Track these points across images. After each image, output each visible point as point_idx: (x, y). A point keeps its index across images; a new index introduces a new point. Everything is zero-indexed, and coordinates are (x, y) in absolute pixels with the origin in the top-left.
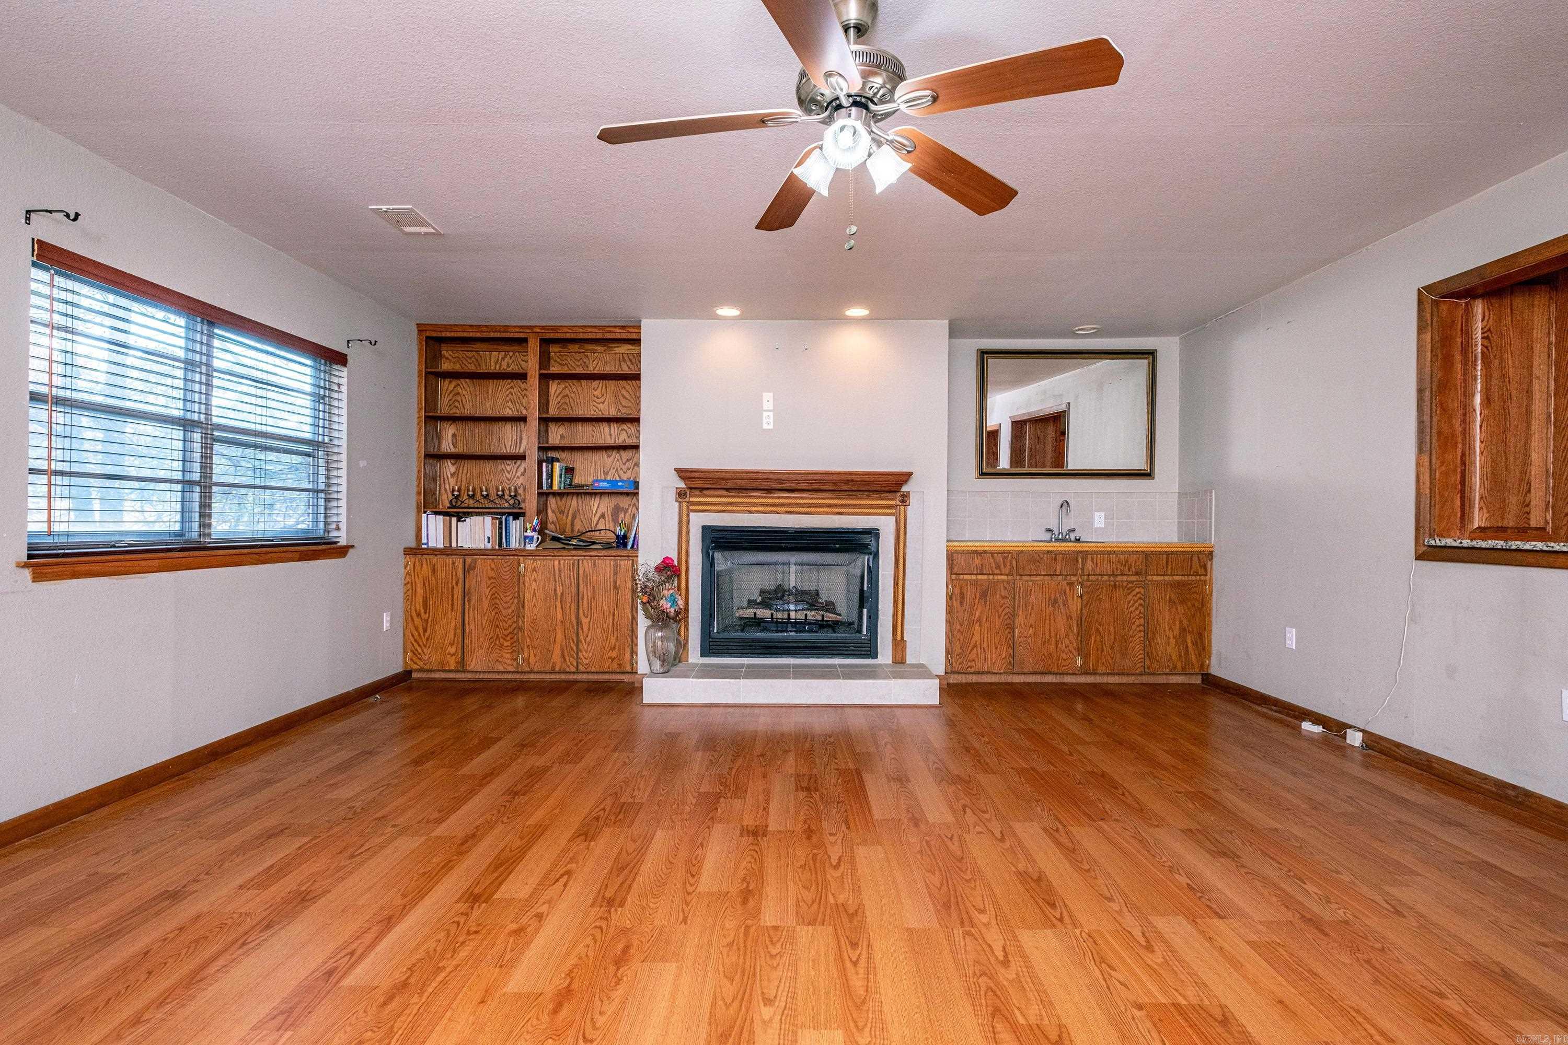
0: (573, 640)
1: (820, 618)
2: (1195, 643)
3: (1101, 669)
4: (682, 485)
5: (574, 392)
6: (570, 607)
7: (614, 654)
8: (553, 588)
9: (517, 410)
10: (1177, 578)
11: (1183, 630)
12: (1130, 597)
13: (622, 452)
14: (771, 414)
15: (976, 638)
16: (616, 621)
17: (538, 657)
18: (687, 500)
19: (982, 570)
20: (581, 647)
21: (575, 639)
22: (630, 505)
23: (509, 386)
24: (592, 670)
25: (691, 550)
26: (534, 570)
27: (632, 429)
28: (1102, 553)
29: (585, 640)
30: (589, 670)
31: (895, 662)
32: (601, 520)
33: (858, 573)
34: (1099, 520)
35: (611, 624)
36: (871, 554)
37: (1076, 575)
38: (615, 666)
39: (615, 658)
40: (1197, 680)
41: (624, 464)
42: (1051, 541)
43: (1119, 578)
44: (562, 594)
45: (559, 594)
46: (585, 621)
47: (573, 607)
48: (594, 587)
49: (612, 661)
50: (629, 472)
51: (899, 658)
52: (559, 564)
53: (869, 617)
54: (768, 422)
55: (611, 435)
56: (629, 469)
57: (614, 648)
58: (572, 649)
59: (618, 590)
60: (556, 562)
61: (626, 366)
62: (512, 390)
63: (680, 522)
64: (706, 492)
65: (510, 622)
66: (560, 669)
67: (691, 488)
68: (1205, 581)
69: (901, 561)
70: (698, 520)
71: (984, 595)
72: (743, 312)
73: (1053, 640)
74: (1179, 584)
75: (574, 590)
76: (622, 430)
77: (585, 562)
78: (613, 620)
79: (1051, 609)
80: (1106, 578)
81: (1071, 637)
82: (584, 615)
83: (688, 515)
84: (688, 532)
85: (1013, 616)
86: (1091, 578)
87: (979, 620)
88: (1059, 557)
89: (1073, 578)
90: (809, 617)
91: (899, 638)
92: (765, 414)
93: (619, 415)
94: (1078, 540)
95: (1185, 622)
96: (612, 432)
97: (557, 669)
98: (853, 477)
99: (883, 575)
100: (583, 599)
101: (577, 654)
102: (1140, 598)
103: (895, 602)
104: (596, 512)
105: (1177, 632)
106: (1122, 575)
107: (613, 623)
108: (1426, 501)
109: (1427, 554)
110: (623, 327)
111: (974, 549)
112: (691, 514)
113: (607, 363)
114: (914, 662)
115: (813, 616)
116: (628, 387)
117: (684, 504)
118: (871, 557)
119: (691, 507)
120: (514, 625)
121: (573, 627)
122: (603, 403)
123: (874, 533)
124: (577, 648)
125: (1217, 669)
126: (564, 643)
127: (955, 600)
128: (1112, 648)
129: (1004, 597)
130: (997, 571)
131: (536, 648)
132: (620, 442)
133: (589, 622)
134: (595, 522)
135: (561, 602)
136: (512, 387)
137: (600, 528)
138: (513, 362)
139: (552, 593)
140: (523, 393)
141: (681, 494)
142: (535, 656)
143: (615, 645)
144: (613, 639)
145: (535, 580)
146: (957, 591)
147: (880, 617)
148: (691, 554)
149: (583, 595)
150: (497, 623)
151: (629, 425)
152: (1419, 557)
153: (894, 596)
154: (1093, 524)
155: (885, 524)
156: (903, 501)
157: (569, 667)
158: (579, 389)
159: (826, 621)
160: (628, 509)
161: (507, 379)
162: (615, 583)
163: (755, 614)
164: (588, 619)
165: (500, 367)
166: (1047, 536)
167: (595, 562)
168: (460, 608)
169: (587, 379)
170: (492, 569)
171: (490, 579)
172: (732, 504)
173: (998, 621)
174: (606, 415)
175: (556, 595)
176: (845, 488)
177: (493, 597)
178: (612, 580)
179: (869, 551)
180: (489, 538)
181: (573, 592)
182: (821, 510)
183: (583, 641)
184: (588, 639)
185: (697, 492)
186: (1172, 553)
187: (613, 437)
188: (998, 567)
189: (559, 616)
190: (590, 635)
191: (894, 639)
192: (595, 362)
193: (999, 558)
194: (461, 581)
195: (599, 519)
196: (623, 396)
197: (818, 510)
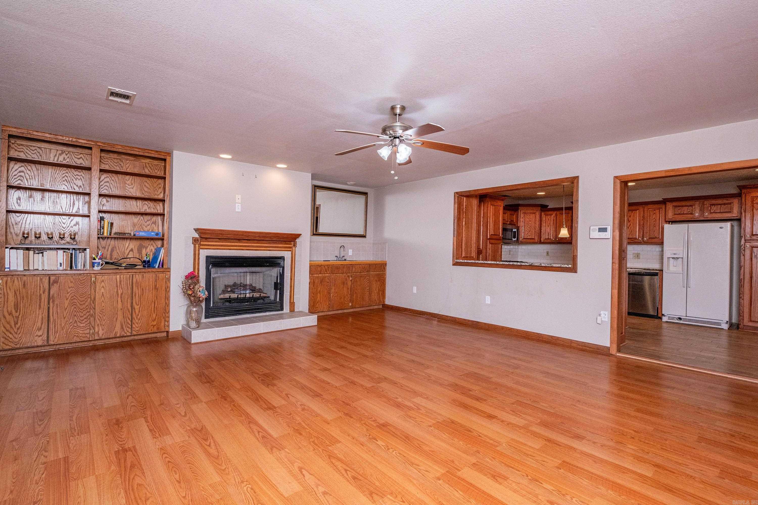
0: (129, 318)
1: (259, 296)
2: (382, 294)
3: (357, 306)
4: (197, 236)
5: (113, 180)
6: (127, 301)
7: (155, 323)
8: (116, 290)
9: (71, 187)
10: (378, 273)
11: (379, 290)
12: (365, 280)
13: (144, 216)
14: (240, 205)
15: (318, 299)
16: (156, 306)
17: (105, 331)
18: (199, 243)
19: (321, 272)
20: (134, 321)
21: (130, 318)
22: (149, 245)
23: (64, 172)
24: (141, 333)
25: (200, 268)
26: (103, 281)
27: (151, 204)
28: (358, 264)
29: (137, 318)
30: (139, 333)
31: (291, 311)
32: (131, 252)
33: (276, 275)
34: (350, 252)
35: (153, 307)
36: (281, 267)
37: (350, 273)
38: (155, 330)
39: (155, 325)
40: (381, 307)
41: (146, 222)
42: (337, 260)
43: (362, 273)
44: (122, 294)
45: (120, 294)
46: (137, 307)
47: (129, 301)
48: (143, 290)
49: (154, 327)
50: (149, 227)
51: (292, 309)
52: (120, 278)
53: (280, 294)
54: (238, 208)
55: (137, 206)
56: (149, 225)
57: (155, 320)
58: (128, 323)
59: (157, 289)
60: (118, 276)
61: (147, 170)
62: (67, 175)
63: (195, 254)
64: (209, 240)
65: (84, 312)
66: (120, 335)
67: (201, 237)
68: (385, 273)
69: (293, 270)
70: (204, 253)
71: (321, 282)
72: (233, 157)
73: (343, 297)
74: (378, 275)
75: (130, 291)
76: (144, 204)
77: (137, 275)
78: (155, 305)
79: (342, 286)
80: (358, 273)
81: (348, 296)
82: (136, 303)
83: (199, 251)
84: (199, 259)
85: (330, 289)
86: (354, 274)
87: (320, 292)
88: (345, 267)
89: (349, 274)
90: (254, 296)
91: (292, 301)
92: (237, 204)
93: (143, 196)
94: (345, 260)
95: (380, 288)
96: (138, 205)
97: (118, 335)
98: (278, 235)
99: (286, 276)
100: (135, 295)
101: (132, 326)
102: (368, 280)
103: (291, 287)
104: (127, 248)
105: (377, 290)
106: (363, 272)
107: (154, 307)
108: (455, 249)
109: (455, 264)
110: (157, 151)
111: (318, 264)
112: (201, 250)
113: (135, 167)
114: (298, 310)
115: (255, 295)
116: (148, 181)
117: (197, 245)
118: (282, 268)
119: (201, 247)
120: (88, 314)
121: (129, 312)
122: (133, 188)
123: (282, 258)
124: (132, 321)
125: (387, 302)
126: (123, 321)
127: (312, 284)
128: (360, 298)
129: (328, 282)
130: (326, 273)
131: (103, 325)
132: (143, 211)
133: (140, 308)
134: (127, 254)
135: (121, 298)
136: (67, 173)
137: (130, 257)
138: (68, 157)
139: (115, 294)
140: (76, 177)
141: (195, 241)
142: (103, 330)
143: (156, 318)
144: (154, 315)
145: (103, 287)
146: (312, 281)
147: (285, 293)
148: (200, 270)
149: (136, 293)
150: (75, 313)
151: (149, 202)
152: (454, 265)
153: (290, 284)
154: (348, 254)
155: (287, 255)
156: (294, 245)
157: (126, 333)
158: (116, 178)
159: (262, 297)
160: (148, 247)
161: (64, 167)
162: (156, 286)
163: (230, 296)
164: (139, 306)
165: (58, 159)
166: (336, 259)
167: (143, 275)
168: (46, 308)
169: (122, 174)
170: (71, 282)
171: (69, 288)
172: (222, 246)
173: (326, 291)
174: (134, 195)
175: (118, 295)
176: (274, 239)
177: (72, 298)
178: (154, 284)
179: (280, 266)
180: (61, 264)
181: (129, 293)
182: (262, 248)
183: (136, 319)
184: (138, 317)
185: (204, 240)
186: (376, 264)
187: (139, 207)
188: (326, 271)
189: (120, 306)
190: (140, 315)
191: (290, 302)
192: (127, 166)
193: (326, 267)
194: (47, 290)
195: (130, 251)
196: (145, 186)
197: (260, 248)
